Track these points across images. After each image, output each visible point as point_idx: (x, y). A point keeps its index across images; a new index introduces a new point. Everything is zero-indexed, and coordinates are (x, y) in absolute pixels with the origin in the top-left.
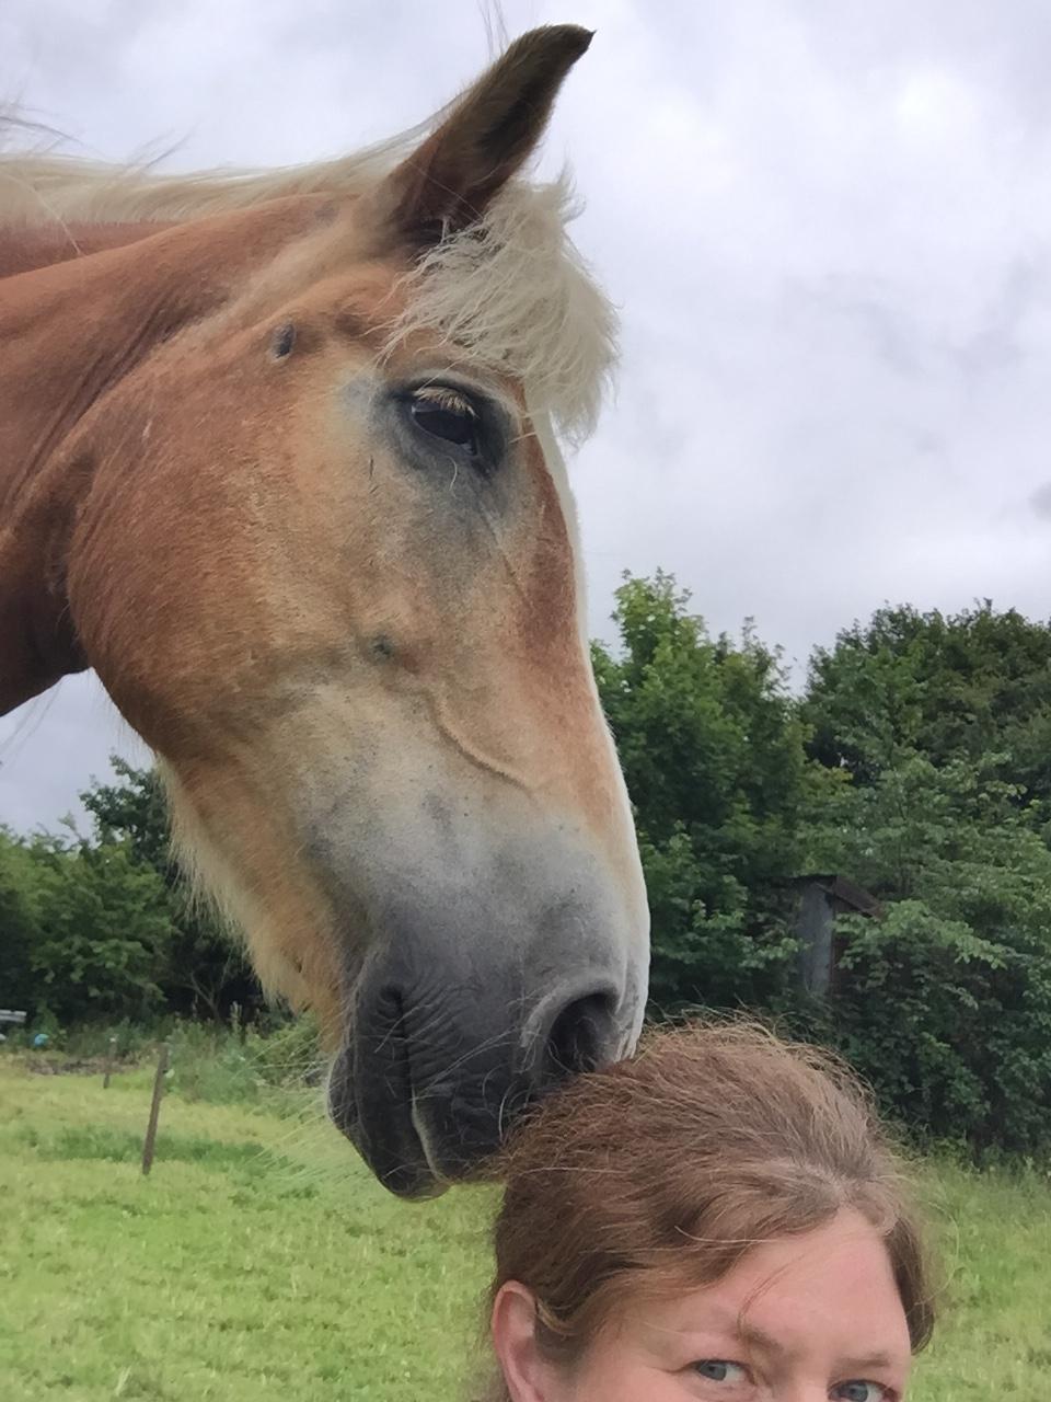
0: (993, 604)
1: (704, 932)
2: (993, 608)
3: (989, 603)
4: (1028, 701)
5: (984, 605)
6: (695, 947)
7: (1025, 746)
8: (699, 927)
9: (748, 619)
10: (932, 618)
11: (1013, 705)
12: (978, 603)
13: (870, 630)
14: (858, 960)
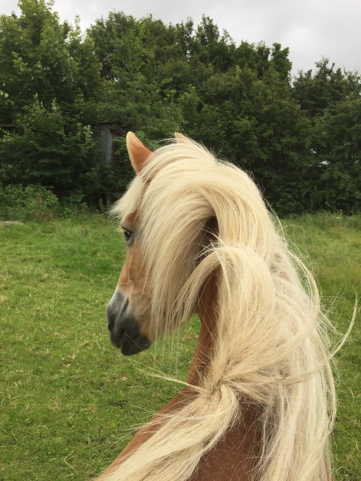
0: (153, 16)
1: (68, 143)
2: (153, 17)
3: (151, 15)
4: (165, 56)
5: (150, 16)
6: (66, 149)
7: (164, 73)
8: (66, 141)
9: (77, 16)
10: (130, 18)
11: (160, 57)
12: (148, 15)
13: (107, 20)
14: (122, 152)
